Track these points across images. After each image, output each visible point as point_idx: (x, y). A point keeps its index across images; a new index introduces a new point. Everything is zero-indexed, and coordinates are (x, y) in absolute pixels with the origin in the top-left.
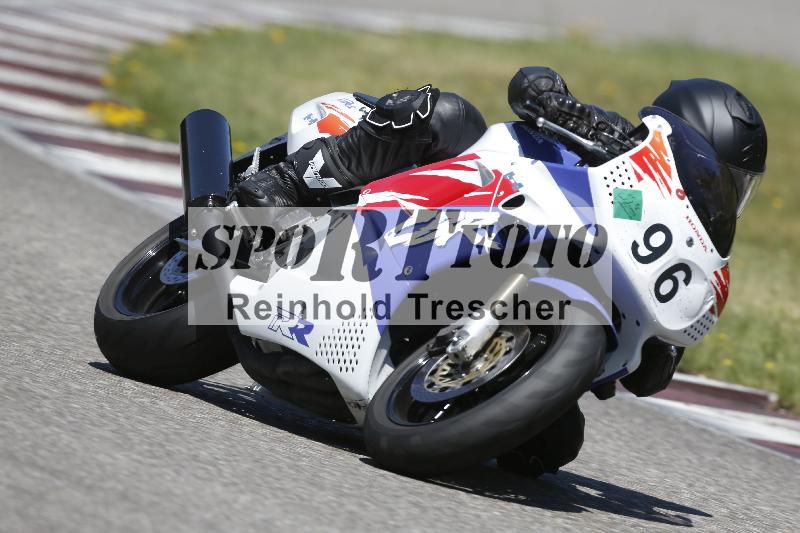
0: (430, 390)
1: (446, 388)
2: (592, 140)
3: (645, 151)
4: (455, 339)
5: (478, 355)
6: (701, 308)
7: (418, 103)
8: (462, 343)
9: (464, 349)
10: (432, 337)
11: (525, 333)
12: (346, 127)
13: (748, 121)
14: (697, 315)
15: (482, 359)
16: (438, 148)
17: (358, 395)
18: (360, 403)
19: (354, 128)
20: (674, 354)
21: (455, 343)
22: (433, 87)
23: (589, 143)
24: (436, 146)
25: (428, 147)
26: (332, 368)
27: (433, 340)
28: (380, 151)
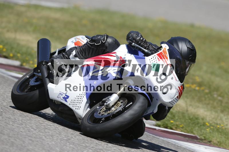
0: (99, 115)
1: (103, 115)
2: (147, 50)
3: (161, 53)
4: (107, 101)
5: (113, 106)
6: (174, 97)
7: (102, 39)
8: (109, 102)
9: (109, 104)
10: (101, 101)
11: (126, 101)
12: (82, 44)
13: (191, 48)
14: (173, 98)
15: (114, 107)
16: (107, 51)
17: (80, 116)
18: (80, 118)
19: (85, 44)
20: (167, 109)
21: (107, 102)
22: (107, 35)
23: (146, 51)
24: (107, 50)
25: (104, 50)
26: (74, 108)
27: (101, 102)
28: (91, 51)
